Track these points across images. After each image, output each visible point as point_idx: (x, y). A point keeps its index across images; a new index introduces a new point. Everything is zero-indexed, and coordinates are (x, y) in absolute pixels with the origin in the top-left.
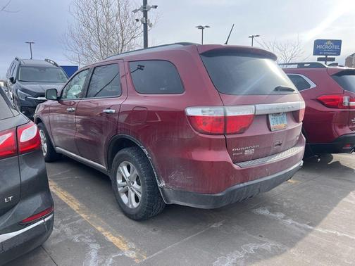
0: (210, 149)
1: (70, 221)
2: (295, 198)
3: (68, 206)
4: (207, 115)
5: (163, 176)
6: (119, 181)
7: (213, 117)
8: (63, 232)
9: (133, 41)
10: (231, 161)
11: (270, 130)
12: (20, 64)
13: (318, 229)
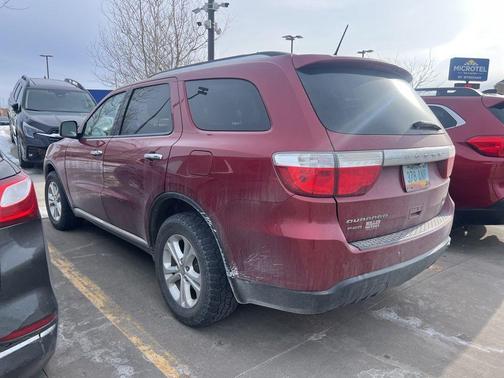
0: (310, 221)
1: (89, 326)
2: (436, 293)
3: (88, 301)
4: (307, 165)
5: (235, 259)
6: (167, 265)
7: (316, 169)
8: (77, 345)
9: (192, 53)
10: (344, 239)
11: (405, 190)
12: (28, 85)
13: (475, 346)
